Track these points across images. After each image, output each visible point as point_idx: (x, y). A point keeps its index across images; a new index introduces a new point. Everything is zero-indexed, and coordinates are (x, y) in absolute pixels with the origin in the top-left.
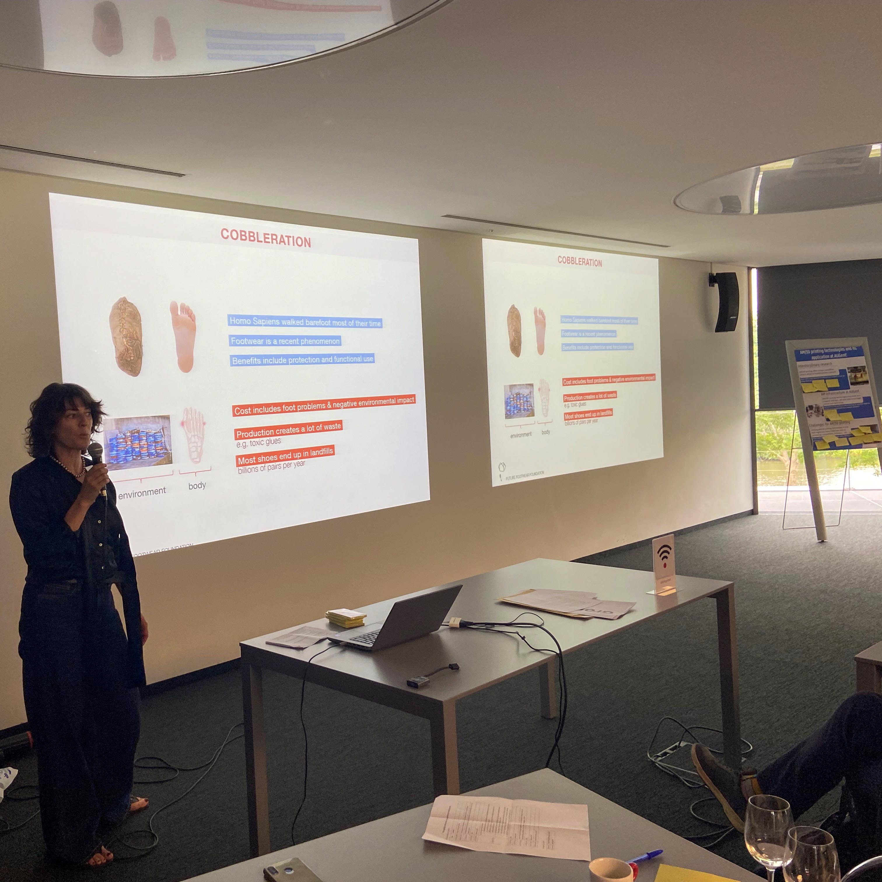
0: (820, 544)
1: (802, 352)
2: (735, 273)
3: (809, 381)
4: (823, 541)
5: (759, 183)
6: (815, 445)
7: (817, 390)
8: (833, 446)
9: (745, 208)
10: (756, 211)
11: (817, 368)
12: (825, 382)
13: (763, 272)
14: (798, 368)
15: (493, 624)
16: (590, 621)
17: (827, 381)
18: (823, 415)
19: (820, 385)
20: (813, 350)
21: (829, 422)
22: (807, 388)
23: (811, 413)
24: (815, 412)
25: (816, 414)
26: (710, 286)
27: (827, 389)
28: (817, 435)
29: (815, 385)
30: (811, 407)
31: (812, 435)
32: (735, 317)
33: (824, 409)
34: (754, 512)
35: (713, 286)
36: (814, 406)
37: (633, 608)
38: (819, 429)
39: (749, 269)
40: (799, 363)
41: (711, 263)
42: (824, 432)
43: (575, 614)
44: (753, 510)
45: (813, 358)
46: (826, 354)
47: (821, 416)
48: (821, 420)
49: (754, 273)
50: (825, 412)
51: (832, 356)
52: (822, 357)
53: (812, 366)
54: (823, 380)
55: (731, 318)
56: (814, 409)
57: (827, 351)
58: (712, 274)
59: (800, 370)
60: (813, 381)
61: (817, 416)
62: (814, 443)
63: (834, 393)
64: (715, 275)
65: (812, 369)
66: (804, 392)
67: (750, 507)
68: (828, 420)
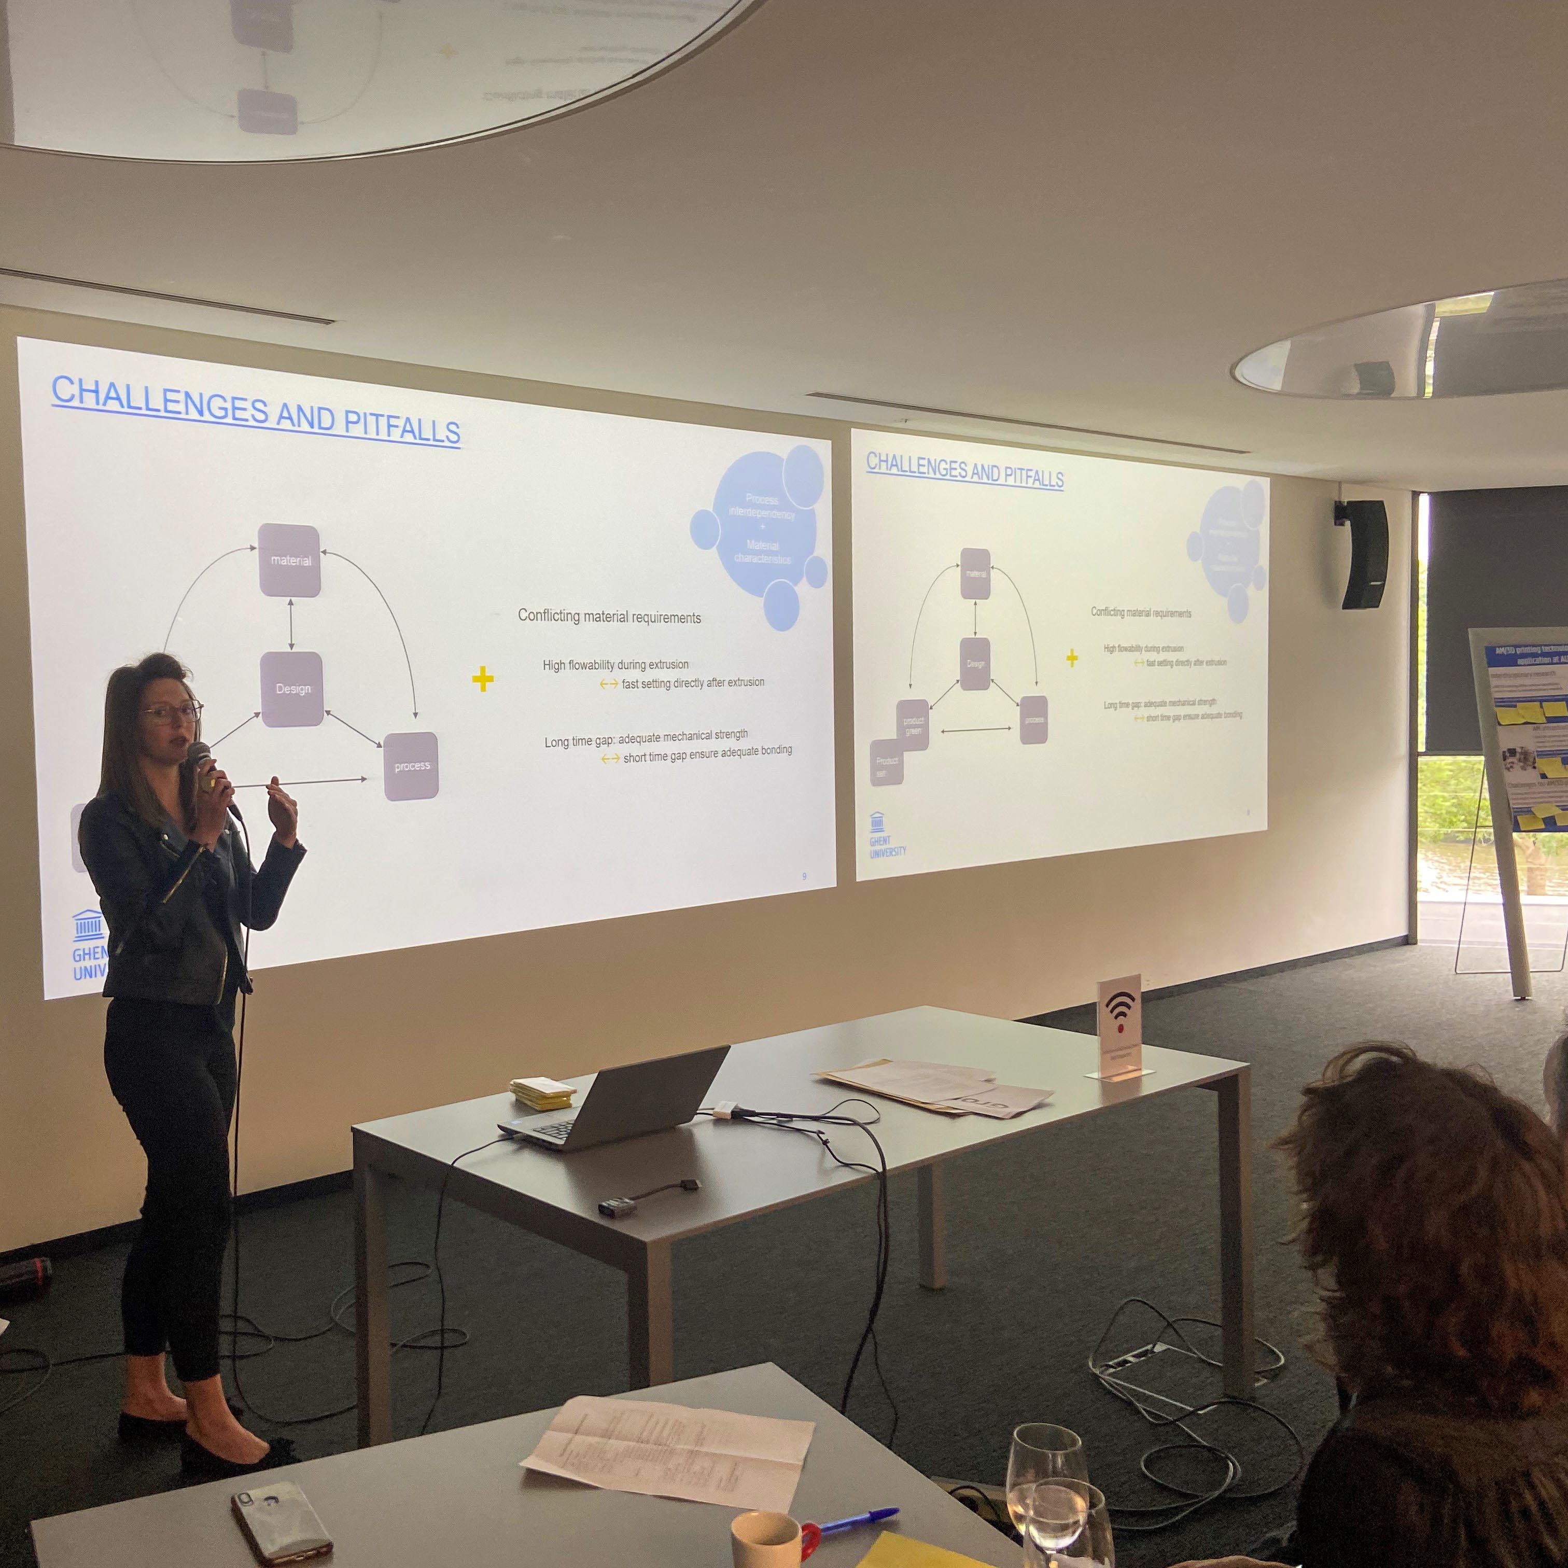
0: (1516, 1003)
1: (1499, 651)
2: (1382, 502)
3: (1510, 703)
4: (1523, 999)
5: (1433, 336)
6: (1517, 821)
7: (1524, 721)
8: (1551, 825)
9: (1407, 384)
10: (1429, 390)
11: (1527, 681)
12: (1541, 707)
13: (1442, 500)
14: (1491, 679)
15: (790, 1117)
16: (962, 1119)
17: (1544, 704)
18: (1534, 768)
19: (1533, 713)
20: (1520, 646)
21: (1545, 781)
22: (1506, 716)
23: (1513, 763)
24: (1520, 760)
25: (1522, 764)
26: (1335, 524)
27: (1545, 721)
28: (1521, 804)
29: (1521, 712)
30: (1512, 752)
31: (1511, 802)
32: (1379, 583)
33: (1538, 755)
34: (1409, 940)
35: (1342, 524)
36: (1519, 750)
37: (1048, 1100)
38: (1526, 793)
39: (1416, 495)
40: (1492, 670)
41: (1340, 483)
42: (1535, 798)
43: (942, 1105)
44: (1406, 936)
45: (1520, 661)
46: (1544, 655)
47: (1530, 769)
48: (1531, 776)
49: (1424, 501)
50: (1540, 762)
51: (1556, 659)
52: (1539, 660)
53: (1516, 676)
54: (1538, 703)
55: (1372, 583)
56: (1518, 755)
57: (1546, 649)
58: (1340, 502)
59: (1494, 682)
60: (1518, 704)
61: (1524, 768)
62: (1515, 817)
63: (1559, 728)
64: (1346, 504)
65: (1519, 681)
66: (1500, 724)
67: (1402, 931)
68: (1544, 776)
